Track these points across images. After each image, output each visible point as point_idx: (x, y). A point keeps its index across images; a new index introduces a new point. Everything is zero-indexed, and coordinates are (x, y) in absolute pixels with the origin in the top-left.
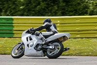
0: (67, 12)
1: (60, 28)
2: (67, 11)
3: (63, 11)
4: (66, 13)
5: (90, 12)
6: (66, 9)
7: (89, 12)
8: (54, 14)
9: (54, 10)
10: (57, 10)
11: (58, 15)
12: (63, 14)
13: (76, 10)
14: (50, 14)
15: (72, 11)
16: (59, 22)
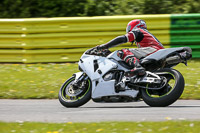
0: (41, 10)
1: (28, 41)
2: (41, 7)
3: (32, 7)
4: (39, 12)
5: (90, 9)
6: (40, 4)
7: (86, 9)
8: (14, 13)
9: (14, 6)
10: (21, 6)
11: (22, 14)
12: (33, 14)
13: (59, 6)
14: (6, 13)
15: (52, 8)
16: (24, 29)
